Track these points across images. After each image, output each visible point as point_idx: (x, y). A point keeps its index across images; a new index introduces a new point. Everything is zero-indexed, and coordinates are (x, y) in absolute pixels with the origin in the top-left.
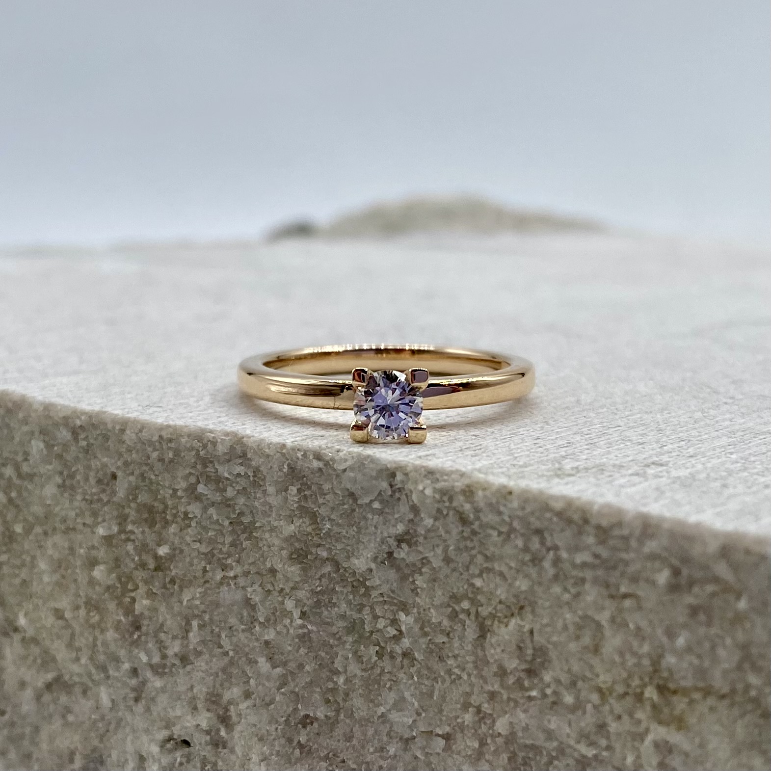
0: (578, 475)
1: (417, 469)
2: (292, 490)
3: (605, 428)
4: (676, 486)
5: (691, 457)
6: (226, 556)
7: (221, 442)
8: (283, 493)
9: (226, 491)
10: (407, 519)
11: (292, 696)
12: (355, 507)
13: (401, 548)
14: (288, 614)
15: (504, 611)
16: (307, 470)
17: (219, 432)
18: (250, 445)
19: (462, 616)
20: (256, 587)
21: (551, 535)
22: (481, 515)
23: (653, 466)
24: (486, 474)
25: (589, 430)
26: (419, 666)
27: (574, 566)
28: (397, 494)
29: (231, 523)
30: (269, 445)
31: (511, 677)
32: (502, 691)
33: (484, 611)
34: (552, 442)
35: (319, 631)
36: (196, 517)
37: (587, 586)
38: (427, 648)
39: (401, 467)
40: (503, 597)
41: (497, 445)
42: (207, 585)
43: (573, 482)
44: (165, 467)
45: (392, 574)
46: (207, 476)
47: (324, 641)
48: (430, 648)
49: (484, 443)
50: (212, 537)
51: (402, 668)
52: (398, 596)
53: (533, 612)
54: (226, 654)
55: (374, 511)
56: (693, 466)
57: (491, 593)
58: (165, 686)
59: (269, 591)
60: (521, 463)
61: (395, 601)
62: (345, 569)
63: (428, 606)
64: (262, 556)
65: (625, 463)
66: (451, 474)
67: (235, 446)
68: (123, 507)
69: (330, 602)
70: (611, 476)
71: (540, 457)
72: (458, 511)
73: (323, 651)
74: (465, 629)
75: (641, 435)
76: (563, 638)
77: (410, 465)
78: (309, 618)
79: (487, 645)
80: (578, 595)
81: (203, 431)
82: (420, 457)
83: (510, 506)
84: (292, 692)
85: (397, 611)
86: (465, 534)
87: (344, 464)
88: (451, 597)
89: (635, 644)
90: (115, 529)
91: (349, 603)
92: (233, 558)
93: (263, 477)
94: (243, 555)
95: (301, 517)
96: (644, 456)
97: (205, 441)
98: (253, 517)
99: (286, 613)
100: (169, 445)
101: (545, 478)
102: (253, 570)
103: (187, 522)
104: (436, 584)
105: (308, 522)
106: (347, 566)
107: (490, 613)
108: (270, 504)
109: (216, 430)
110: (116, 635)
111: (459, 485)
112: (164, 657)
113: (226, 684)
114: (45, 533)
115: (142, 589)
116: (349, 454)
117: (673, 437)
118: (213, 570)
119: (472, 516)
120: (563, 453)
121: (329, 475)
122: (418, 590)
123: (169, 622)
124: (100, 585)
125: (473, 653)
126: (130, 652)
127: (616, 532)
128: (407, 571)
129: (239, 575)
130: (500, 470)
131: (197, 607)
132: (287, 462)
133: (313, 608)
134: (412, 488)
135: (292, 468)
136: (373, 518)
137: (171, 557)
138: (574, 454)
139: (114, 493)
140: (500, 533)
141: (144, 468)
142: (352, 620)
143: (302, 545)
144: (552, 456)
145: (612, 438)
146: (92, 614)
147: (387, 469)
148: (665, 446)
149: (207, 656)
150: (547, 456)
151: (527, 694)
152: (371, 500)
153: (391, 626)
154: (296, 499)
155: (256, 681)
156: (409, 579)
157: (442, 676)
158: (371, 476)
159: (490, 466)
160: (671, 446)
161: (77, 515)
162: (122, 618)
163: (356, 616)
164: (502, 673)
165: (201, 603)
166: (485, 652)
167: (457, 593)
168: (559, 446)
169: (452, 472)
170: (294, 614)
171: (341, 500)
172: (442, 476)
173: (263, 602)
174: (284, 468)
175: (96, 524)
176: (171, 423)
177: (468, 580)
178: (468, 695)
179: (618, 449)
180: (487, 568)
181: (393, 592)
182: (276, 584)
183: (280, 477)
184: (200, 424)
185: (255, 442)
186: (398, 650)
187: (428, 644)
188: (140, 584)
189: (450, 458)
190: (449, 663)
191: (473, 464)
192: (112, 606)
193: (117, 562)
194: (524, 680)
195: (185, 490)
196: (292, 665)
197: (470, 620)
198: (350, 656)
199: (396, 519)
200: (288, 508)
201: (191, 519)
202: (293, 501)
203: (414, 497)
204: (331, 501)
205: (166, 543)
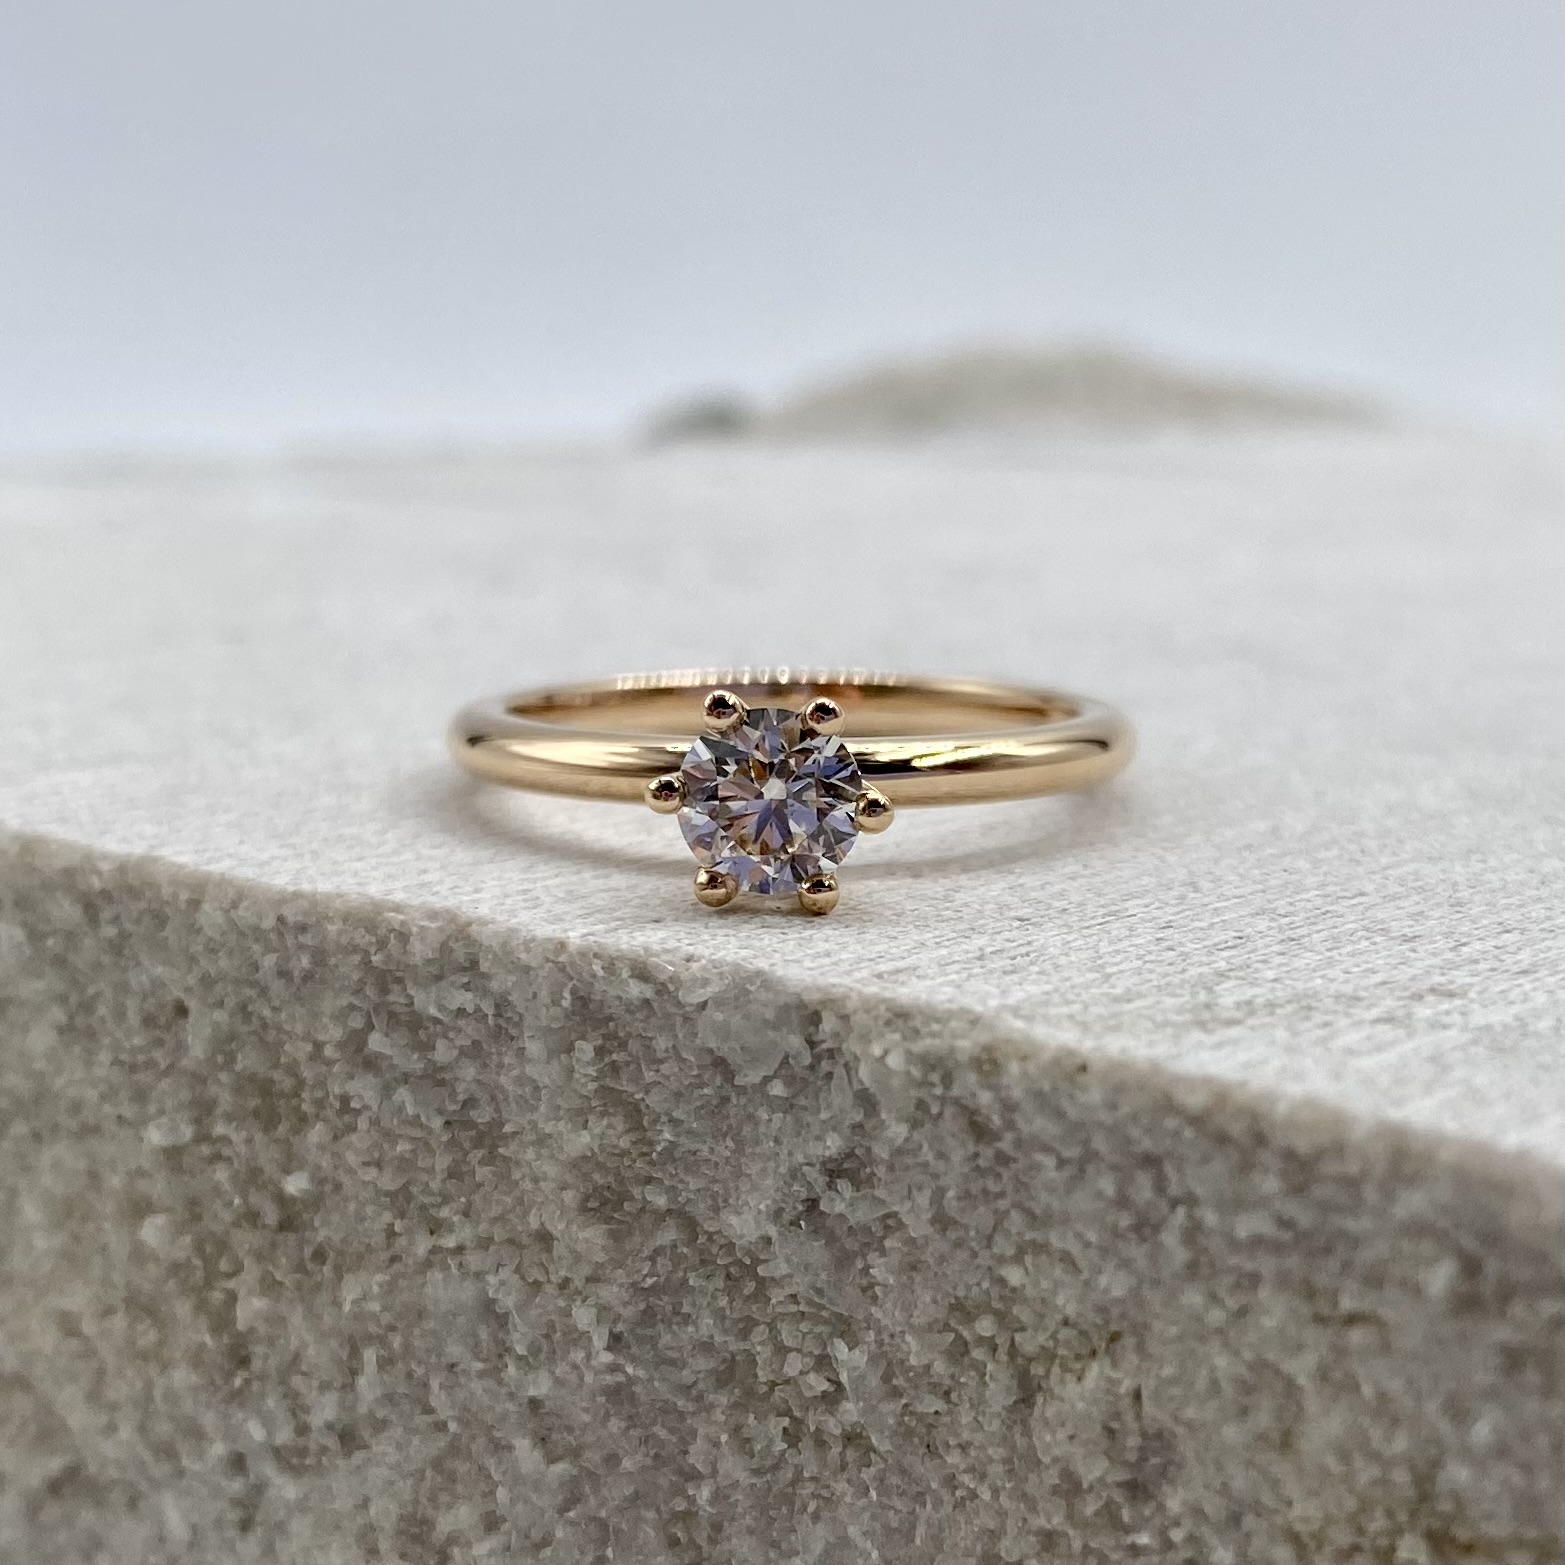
0: (1250, 1022)
1: (869, 1006)
2: (581, 1050)
3: (1329, 899)
4: (1480, 1050)
5: (1525, 972)
6: (439, 1199)
7: (418, 934)
8: (563, 1057)
9: (434, 1048)
10: (847, 1123)
11: (592, 1526)
12: (728, 1090)
13: (837, 1191)
14: (579, 1338)
15: (1075, 1344)
16: (617, 1003)
17: (417, 911)
18: (486, 943)
19: (978, 1354)
20: (506, 1273)
21: (1180, 1170)
22: (1018, 1118)
23: (1430, 998)
24: (1030, 1019)
25: (1291, 904)
26: (883, 1466)
27: (1234, 1245)
28: (823, 1063)
29: (448, 1123)
30: (528, 944)
31: (1090, 1498)
32: (1071, 1532)
33: (1029, 1343)
34: (1200, 934)
35: (651, 1380)
36: (366, 1107)
37: (1264, 1293)
38: (900, 1423)
39: (833, 1001)
40: (1071, 1310)
41: (1068, 942)
42: (397, 1267)
43: (1234, 1042)
44: (294, 989)
45: (817, 1252)
46: (392, 1015)
47: (666, 1402)
48: (908, 1427)
49: (1039, 938)
50: (407, 1156)
51: (843, 1467)
52: (831, 1301)
53: (1141, 1348)
54: (442, 1427)
55: (773, 1104)
56: (1526, 999)
57: (1043, 1301)
58: (306, 1497)
59: (537, 1285)
60: (1118, 991)
61: (824, 1313)
62: (710, 1236)
63: (899, 1329)
64: (520, 1202)
65: (1366, 989)
66: (949, 1019)
67: (450, 944)
68: (204, 1081)
69: (676, 1312)
70: (1326, 1025)
71: (1167, 975)
72: (965, 1108)
73: (663, 1426)
74: (985, 1384)
75: (1411, 916)
76: (1210, 1412)
77: (854, 995)
78: (630, 1348)
79: (1034, 1423)
80: (1242, 1312)
81: (378, 907)
82: (880, 976)
83: (1083, 1098)
84: (594, 1519)
85: (831, 1336)
86: (981, 1162)
87: (702, 991)
88: (953, 1308)
89: (1376, 1435)
90: (187, 1132)
91: (719, 1315)
92: (455, 1205)
93: (516, 1019)
94: (477, 1198)
95: (603, 1114)
96: (1412, 972)
97: (382, 931)
98: (498, 1110)
99: (575, 1336)
100: (301, 938)
101: (1169, 1030)
102: (499, 1234)
103: (347, 1118)
104: (918, 1278)
105: (621, 1127)
106: (712, 1229)
107: (1043, 1348)
108: (534, 1081)
109: (411, 906)
110: (194, 1379)
111: (965, 1045)
112: (302, 1430)
113: (444, 1498)
114: (37, 1137)
115: (251, 1273)
116: (715, 967)
117: (1485, 922)
118: (409, 1231)
119: (996, 1121)
120: (1222, 965)
121: (668, 1016)
122: (878, 1290)
123: (311, 1351)
124: (157, 1259)
125: (1005, 1438)
126: (226, 1416)
127: (1330, 1167)
128: (851, 1244)
129: (468, 1244)
130: (1065, 1010)
131: (375, 1317)
132: (570, 985)
133: (638, 1324)
134: (857, 1049)
135: (582, 997)
136: (770, 1120)
137: (314, 1201)
138: (1248, 967)
139: (181, 1047)
140: (1062, 1163)
141: (249, 992)
142: (728, 1356)
143: (611, 1179)
144: (1193, 972)
145: (1343, 924)
146: (140, 1327)
147: (801, 1005)
148: (1464, 945)
149: (400, 1430)
150: (1184, 971)
151: (1129, 1540)
152: (765, 1077)
153: (817, 1371)
154: (592, 1071)
155: (510, 1490)
156: (853, 1263)
157: (934, 1491)
158: (766, 1022)
159: (1045, 997)
160: (1478, 946)
161: (103, 1097)
162: (208, 1339)
163: (735, 1345)
164: (1071, 1488)
165: (385, 1309)
166: (1030, 1438)
167: (966, 1297)
168: (1216, 945)
169: (950, 1015)
170: (595, 1338)
171: (698, 1076)
172: (926, 1023)
173: (521, 1308)
174: (563, 997)
175: (143, 1121)
176: (306, 887)
177: (990, 1268)
178: (994, 1535)
179: (1352, 955)
180: (1033, 1242)
181: (820, 1292)
182: (551, 1268)
183: (555, 1019)
184: (375, 890)
185: (496, 934)
186: (833, 1427)
187: (902, 1415)
188: (248, 1262)
189: (954, 977)
190: (949, 1460)
191: (1004, 993)
192: (183, 1308)
193: (194, 1210)
194: (1119, 1508)
195: (341, 1045)
196: (592, 1458)
197: (997, 1362)
198: (724, 1438)
199: (824, 1122)
200: (575, 1091)
201: (358, 1112)
202: (586, 1075)
203: (864, 1073)
204: (672, 1079)
205: (301, 1168)
